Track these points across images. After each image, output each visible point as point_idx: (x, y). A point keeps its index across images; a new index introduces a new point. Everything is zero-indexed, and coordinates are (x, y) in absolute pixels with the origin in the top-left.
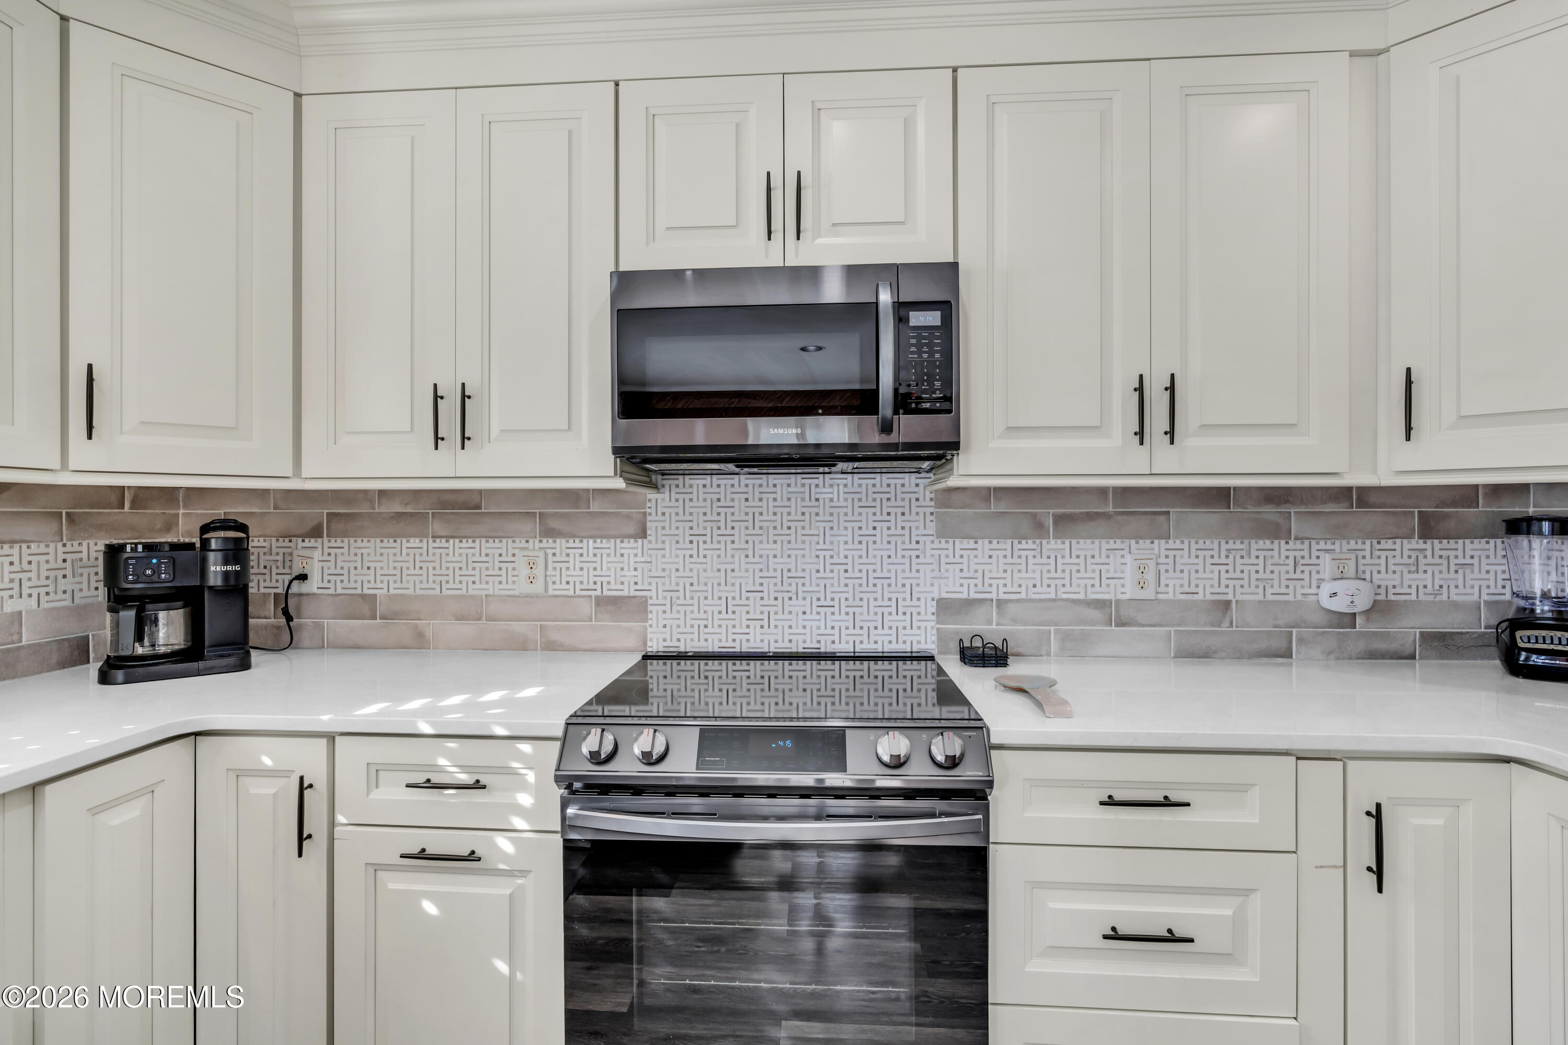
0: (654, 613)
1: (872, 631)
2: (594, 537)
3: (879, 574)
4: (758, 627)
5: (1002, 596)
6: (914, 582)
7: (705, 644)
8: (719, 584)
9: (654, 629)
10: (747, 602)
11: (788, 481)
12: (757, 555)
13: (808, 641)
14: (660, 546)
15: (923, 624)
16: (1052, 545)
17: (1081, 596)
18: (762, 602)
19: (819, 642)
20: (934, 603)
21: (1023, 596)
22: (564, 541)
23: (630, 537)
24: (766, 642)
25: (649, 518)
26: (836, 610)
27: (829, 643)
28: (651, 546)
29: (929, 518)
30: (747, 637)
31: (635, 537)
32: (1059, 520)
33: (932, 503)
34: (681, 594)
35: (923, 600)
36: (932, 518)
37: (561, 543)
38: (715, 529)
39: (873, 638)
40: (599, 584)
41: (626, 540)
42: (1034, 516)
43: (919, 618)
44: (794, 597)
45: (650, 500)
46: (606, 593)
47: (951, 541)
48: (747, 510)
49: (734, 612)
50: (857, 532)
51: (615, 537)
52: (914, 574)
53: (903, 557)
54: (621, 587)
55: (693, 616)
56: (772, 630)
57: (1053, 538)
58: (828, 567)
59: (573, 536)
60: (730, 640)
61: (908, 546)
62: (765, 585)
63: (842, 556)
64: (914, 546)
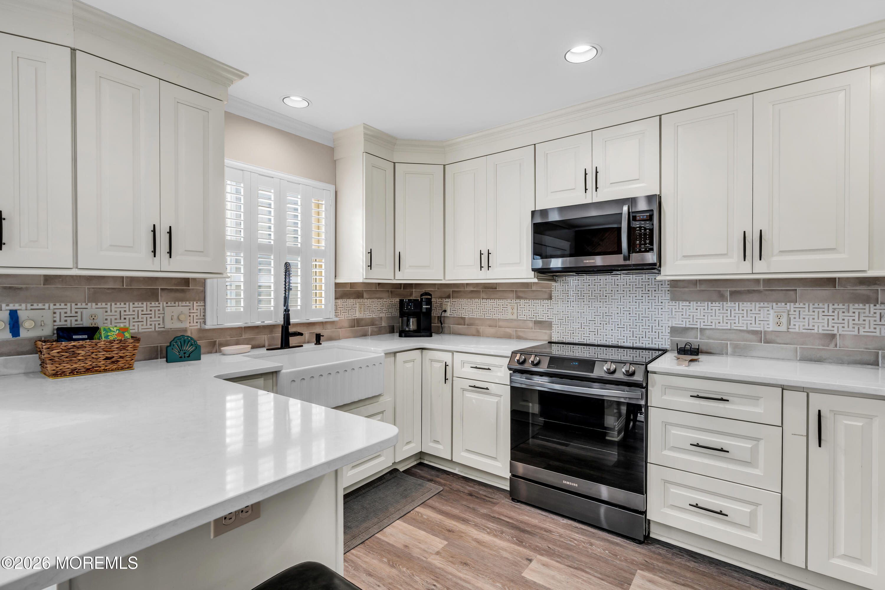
0: (554, 327)
1: (641, 339)
2: (534, 299)
3: (644, 315)
4: (593, 335)
5: (702, 327)
6: (660, 319)
7: (573, 340)
8: (578, 317)
9: (554, 333)
10: (589, 325)
11: (606, 278)
12: (593, 307)
13: (614, 341)
14: (557, 303)
15: (664, 337)
16: (729, 304)
17: (745, 328)
18: (595, 325)
19: (618, 342)
20: (669, 328)
21: (713, 327)
22: (523, 300)
23: (546, 299)
24: (596, 340)
25: (553, 292)
26: (625, 329)
27: (622, 342)
28: (553, 303)
29: (667, 292)
30: (589, 338)
31: (548, 299)
32: (732, 293)
33: (669, 286)
34: (564, 321)
35: (664, 327)
36: (669, 292)
37: (522, 301)
38: (577, 296)
39: (641, 342)
40: (535, 316)
41: (544, 300)
42: (719, 292)
43: (662, 334)
44: (608, 324)
45: (553, 286)
46: (537, 319)
47: (677, 302)
48: (589, 289)
49: (584, 328)
50: (634, 298)
51: (541, 299)
52: (660, 316)
53: (655, 308)
54: (543, 317)
55: (568, 329)
56: (599, 336)
57: (730, 301)
58: (622, 312)
59: (526, 299)
60: (582, 339)
61: (657, 304)
62: (596, 318)
63: (628, 308)
64: (660, 304)
